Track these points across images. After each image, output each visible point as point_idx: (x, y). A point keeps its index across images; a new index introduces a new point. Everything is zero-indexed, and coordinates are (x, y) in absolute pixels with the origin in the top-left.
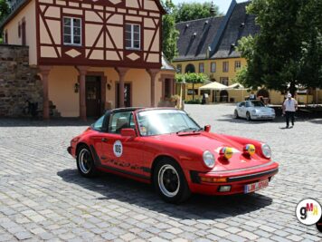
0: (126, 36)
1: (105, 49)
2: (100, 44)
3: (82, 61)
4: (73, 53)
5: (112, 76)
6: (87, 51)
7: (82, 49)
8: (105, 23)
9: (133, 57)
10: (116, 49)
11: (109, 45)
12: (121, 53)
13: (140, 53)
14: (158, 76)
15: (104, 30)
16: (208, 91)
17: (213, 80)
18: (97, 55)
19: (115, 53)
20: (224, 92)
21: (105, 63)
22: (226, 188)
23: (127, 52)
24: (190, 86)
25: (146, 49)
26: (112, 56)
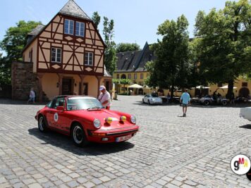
0: (85, 58)
1: (73, 65)
2: (71, 62)
3: (61, 71)
4: (56, 67)
5: (77, 79)
6: (64, 66)
7: (61, 65)
8: (74, 51)
9: (89, 69)
10: (79, 65)
11: (76, 63)
12: (82, 67)
13: (93, 67)
14: (102, 80)
15: (74, 55)
16: (132, 89)
17: (135, 83)
18: (69, 68)
19: (79, 67)
20: (141, 89)
21: (73, 72)
22: (106, 139)
23: (85, 67)
24: (123, 86)
25: (96, 65)
26: (77, 69)
